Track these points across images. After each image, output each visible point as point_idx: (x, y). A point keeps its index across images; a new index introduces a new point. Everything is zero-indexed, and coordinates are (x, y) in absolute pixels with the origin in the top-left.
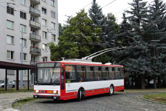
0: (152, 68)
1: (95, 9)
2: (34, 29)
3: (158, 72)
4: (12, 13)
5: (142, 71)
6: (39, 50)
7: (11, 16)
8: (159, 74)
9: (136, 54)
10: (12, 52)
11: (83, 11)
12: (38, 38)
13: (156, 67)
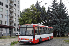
0: (61, 29)
1: (38, 4)
2: (11, 12)
3: (63, 30)
4: (2, 5)
5: (57, 30)
6: (12, 21)
7: (2, 6)
8: (63, 31)
9: (54, 23)
10: (2, 21)
11: (33, 5)
12: (12, 16)
13: (62, 28)
